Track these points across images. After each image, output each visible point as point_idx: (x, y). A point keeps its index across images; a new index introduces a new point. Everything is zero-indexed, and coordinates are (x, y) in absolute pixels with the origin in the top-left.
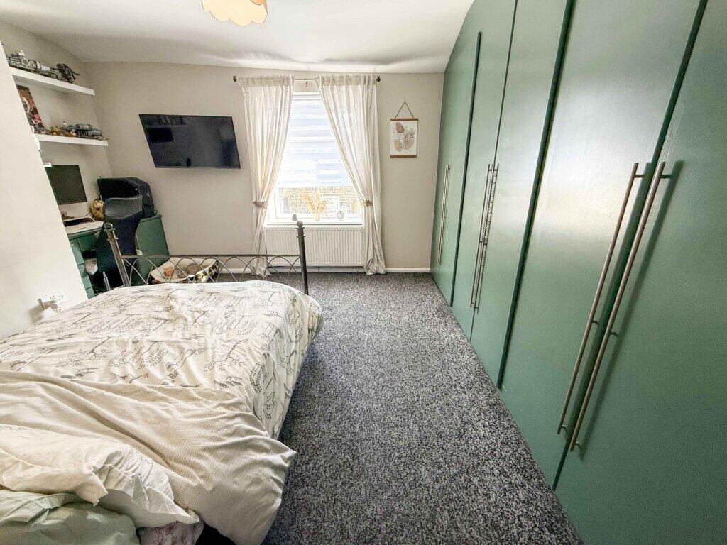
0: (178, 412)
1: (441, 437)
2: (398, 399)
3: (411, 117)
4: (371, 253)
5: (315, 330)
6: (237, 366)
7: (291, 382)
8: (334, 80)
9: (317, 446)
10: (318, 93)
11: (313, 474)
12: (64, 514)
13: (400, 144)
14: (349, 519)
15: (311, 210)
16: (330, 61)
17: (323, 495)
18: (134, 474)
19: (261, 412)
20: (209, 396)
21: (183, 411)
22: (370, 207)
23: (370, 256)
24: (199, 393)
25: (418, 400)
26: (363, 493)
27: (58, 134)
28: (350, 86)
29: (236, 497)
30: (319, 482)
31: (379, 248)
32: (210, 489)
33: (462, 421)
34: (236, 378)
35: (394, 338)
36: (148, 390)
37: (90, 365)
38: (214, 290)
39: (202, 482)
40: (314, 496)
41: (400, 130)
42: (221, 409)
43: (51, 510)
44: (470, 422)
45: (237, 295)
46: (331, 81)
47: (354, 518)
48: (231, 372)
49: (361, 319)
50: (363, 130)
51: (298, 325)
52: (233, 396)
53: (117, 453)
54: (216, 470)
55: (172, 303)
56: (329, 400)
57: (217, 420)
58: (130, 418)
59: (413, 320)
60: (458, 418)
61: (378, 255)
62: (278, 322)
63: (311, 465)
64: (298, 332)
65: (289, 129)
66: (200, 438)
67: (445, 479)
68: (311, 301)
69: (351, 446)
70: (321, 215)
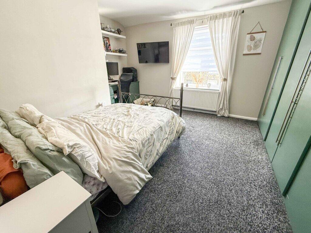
0: (112, 143)
1: (230, 205)
2: (212, 176)
3: (262, 31)
4: (221, 105)
5: (180, 133)
6: (138, 135)
7: (162, 150)
8: (217, 17)
9: (165, 180)
10: (207, 25)
11: (159, 190)
12: (55, 153)
13: (251, 47)
14: (167, 216)
15: (195, 82)
16: (215, 7)
17: (160, 200)
18: (82, 153)
19: (143, 155)
20: (124, 142)
21: (113, 143)
22: (225, 82)
23: (221, 107)
24: (122, 140)
25: (223, 181)
26: (177, 209)
27: (114, 52)
28: (225, 19)
29: (119, 181)
30: (161, 195)
31: (227, 103)
32: (110, 172)
33: (248, 203)
34: (136, 139)
35: (221, 148)
36: (109, 134)
37: (100, 123)
38: (145, 108)
39: (109, 169)
40: (157, 199)
41: (252, 39)
42: (125, 147)
43: (51, 150)
44: (254, 206)
45: (152, 111)
46: (215, 17)
47: (169, 217)
48: (136, 137)
49: (207, 135)
50: (229, 41)
51: (172, 128)
52: (132, 145)
53: (79, 144)
54: (115, 167)
55: (130, 110)
56: (178, 164)
57: (122, 150)
58: (99, 140)
59: (236, 142)
60: (245, 200)
61: (226, 107)
62: (162, 124)
63: (160, 186)
64: (171, 131)
65: (191, 45)
66: (114, 154)
67: (224, 227)
68: (181, 120)
69: (180, 187)
70: (199, 85)
